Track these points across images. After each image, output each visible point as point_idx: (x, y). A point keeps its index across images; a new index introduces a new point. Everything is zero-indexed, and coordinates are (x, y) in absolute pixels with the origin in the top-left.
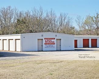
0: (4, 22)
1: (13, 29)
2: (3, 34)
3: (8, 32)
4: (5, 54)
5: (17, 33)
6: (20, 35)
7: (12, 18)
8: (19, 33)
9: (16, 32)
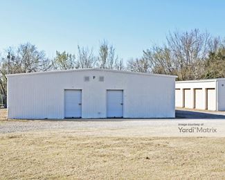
0: (185, 58)
1: (202, 69)
2: (184, 80)
3: (193, 77)
4: (186, 114)
5: (209, 77)
6: (215, 80)
7: (200, 49)
8: (213, 78)
9: (208, 75)
